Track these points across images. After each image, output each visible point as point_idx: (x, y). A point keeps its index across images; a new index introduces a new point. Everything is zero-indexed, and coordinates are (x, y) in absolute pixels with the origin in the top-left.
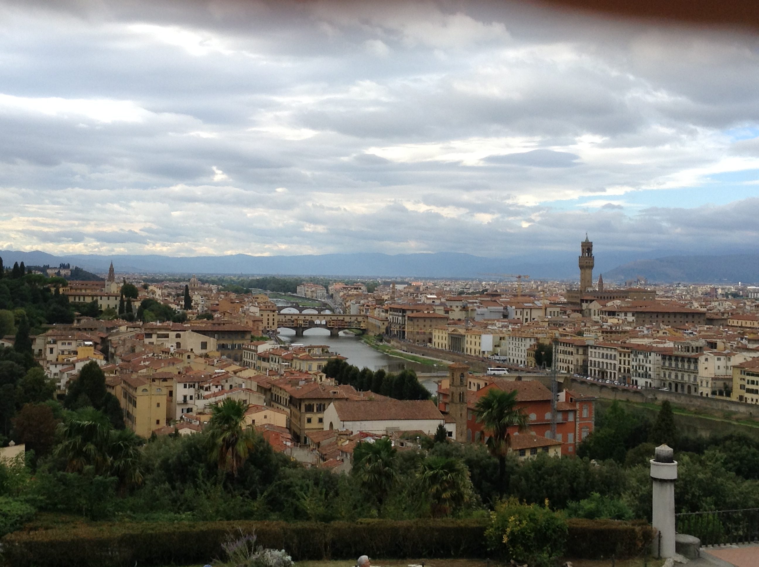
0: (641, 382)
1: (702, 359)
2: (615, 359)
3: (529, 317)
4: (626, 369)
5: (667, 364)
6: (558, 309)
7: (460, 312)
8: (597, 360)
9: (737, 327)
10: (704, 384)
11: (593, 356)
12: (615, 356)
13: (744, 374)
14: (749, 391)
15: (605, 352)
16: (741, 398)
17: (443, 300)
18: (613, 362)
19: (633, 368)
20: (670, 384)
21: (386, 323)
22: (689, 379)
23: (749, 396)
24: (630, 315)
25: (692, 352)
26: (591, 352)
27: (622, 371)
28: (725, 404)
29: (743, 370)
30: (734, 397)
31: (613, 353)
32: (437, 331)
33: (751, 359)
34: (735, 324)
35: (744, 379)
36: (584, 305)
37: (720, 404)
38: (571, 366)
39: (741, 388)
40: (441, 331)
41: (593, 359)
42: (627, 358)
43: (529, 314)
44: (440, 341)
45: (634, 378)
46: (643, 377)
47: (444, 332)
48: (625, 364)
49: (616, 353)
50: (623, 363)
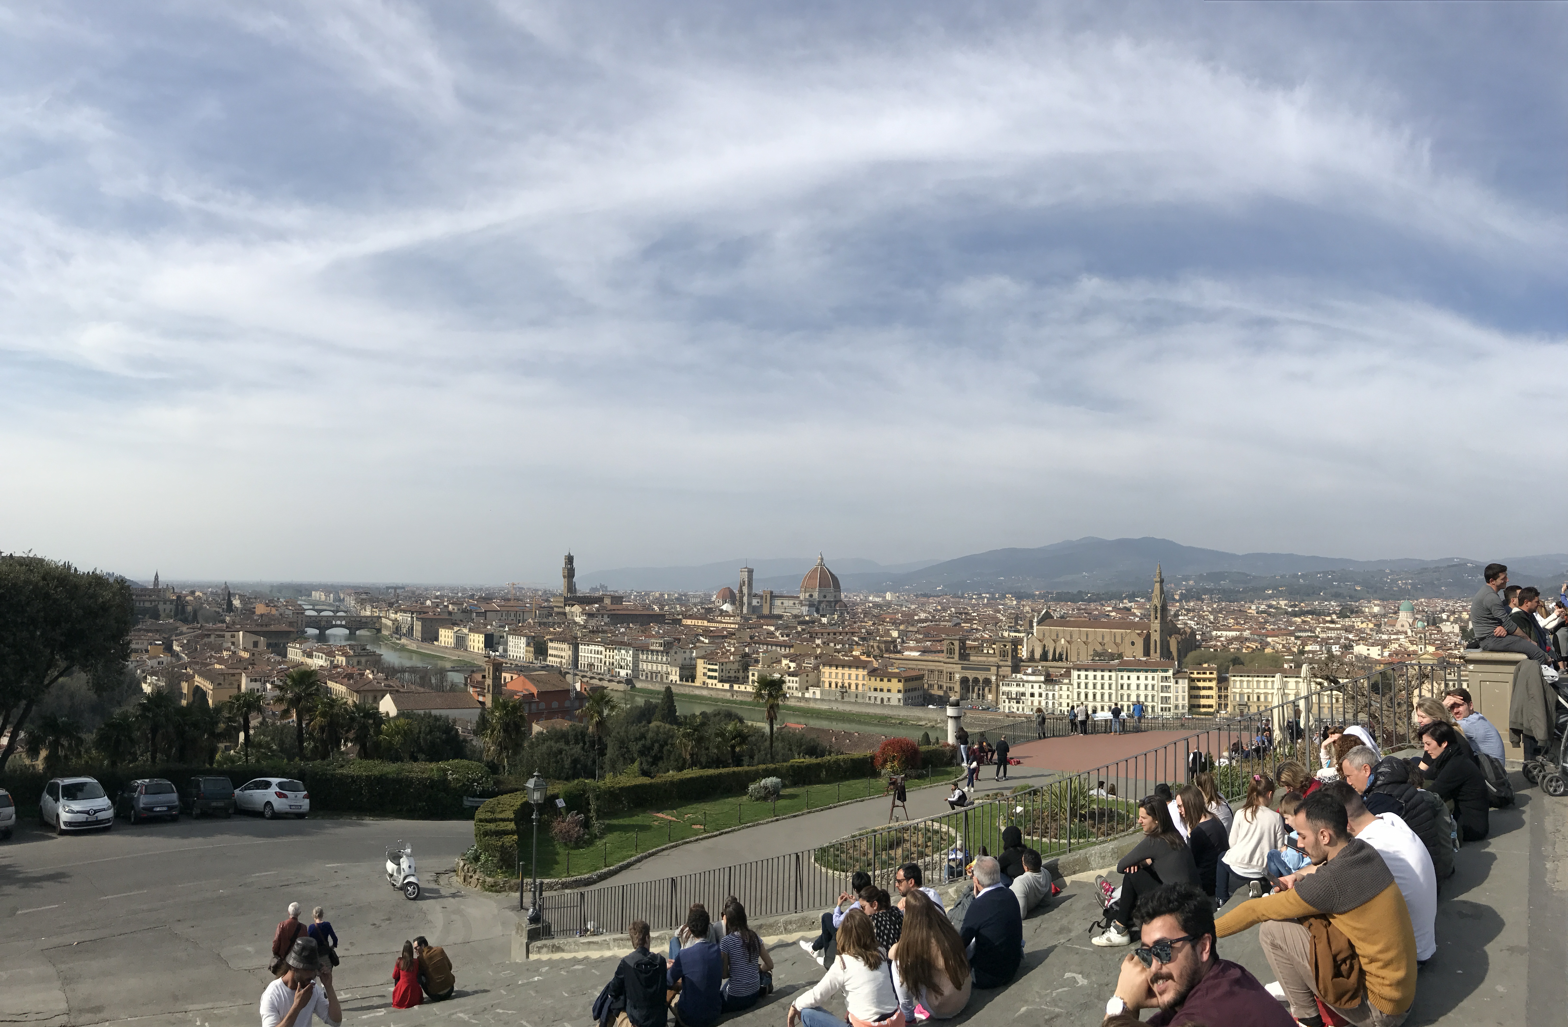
0: (623, 673)
1: (672, 652)
2: (601, 654)
3: (521, 618)
4: (611, 662)
5: (645, 657)
6: (547, 612)
7: (462, 614)
8: (586, 655)
9: (691, 625)
10: (674, 673)
11: (583, 652)
12: (601, 652)
13: (706, 664)
14: (710, 677)
15: (593, 647)
16: (704, 683)
17: (446, 604)
18: (599, 656)
19: (616, 662)
20: (647, 674)
21: (396, 623)
22: (662, 669)
23: (710, 681)
24: (606, 616)
25: (665, 646)
27: (607, 664)
28: (691, 689)
29: (705, 660)
30: (698, 683)
31: (601, 648)
32: (443, 630)
33: (709, 652)
34: (689, 623)
35: (705, 668)
36: (567, 609)
37: (687, 689)
38: (564, 661)
39: (703, 675)
40: (447, 631)
41: (583, 654)
42: (611, 653)
43: (521, 616)
44: (447, 639)
45: (617, 670)
46: (624, 669)
47: (450, 631)
49: (603, 649)
50: (608, 657)
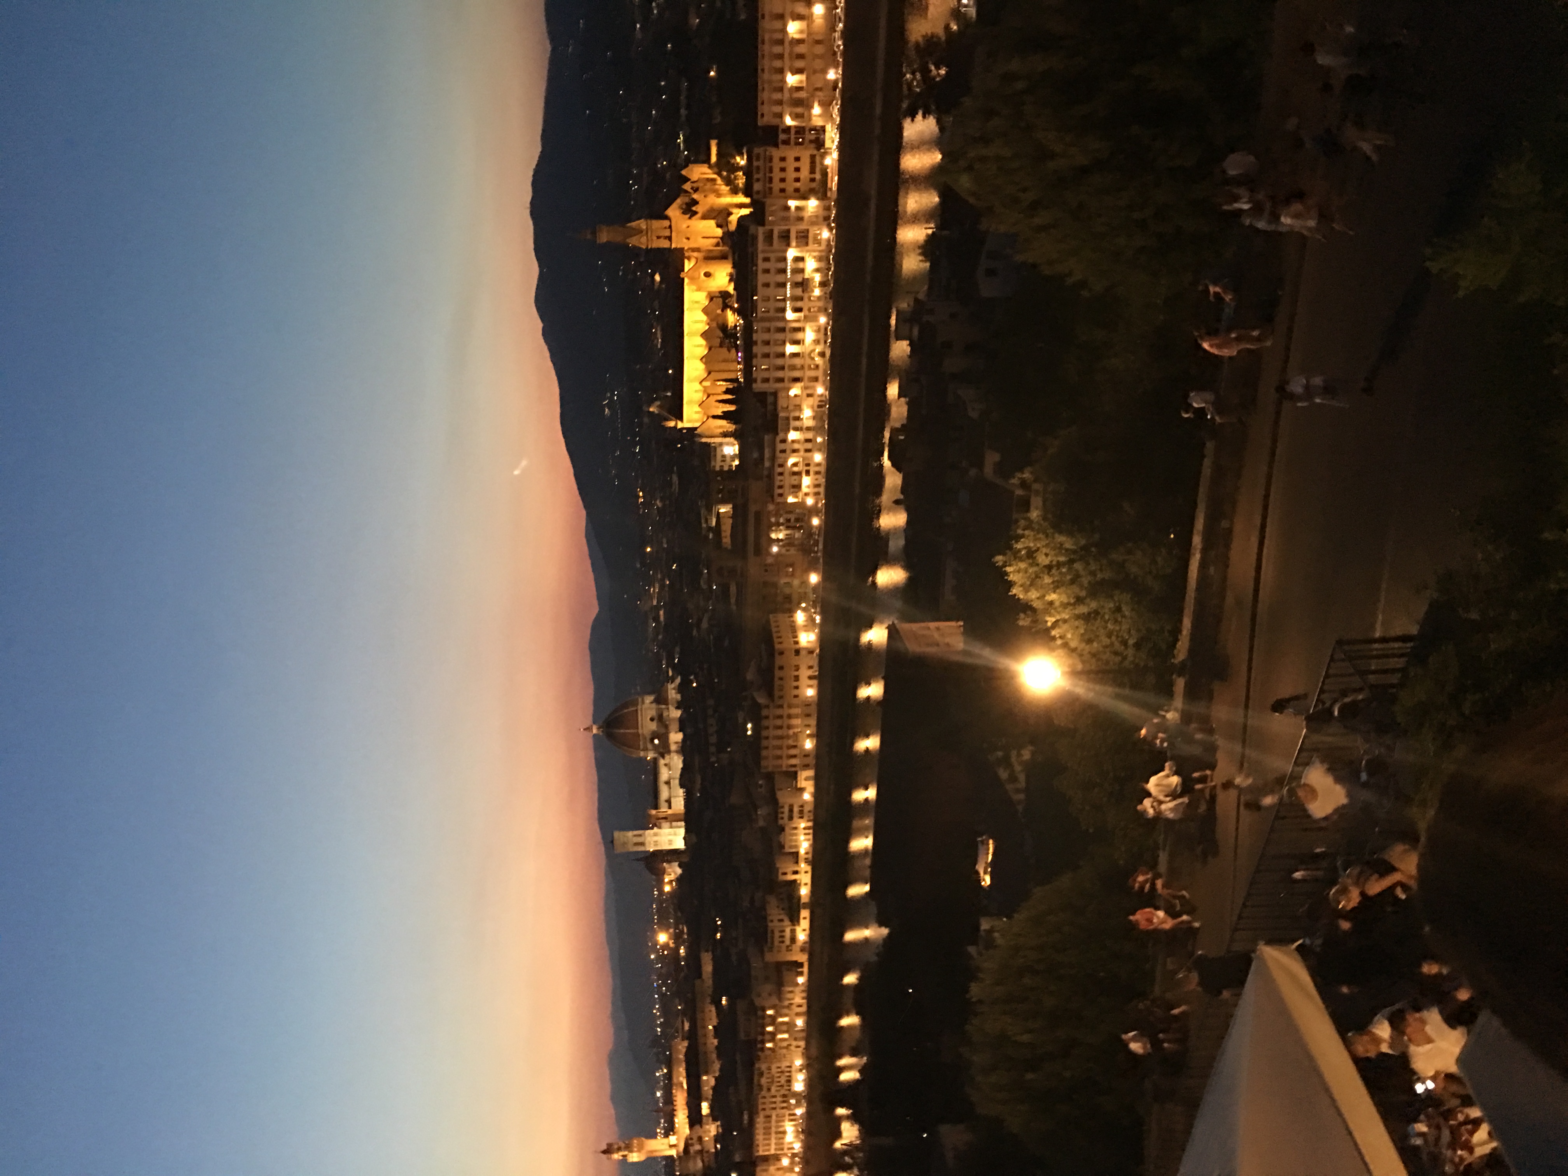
1: (758, 1002)
2: (769, 1117)
4: (781, 1099)
10: (789, 996)
11: (767, 1148)
16: (802, 950)
18: (774, 1117)
19: (779, 1090)
23: (800, 940)
26: (764, 1151)
28: (813, 968)
31: (760, 1120)
39: (791, 950)
41: (773, 1147)
46: (790, 1076)
48: (775, 1103)
49: (762, 1114)
50: (774, 1106)
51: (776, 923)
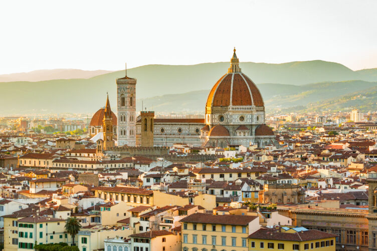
9: (28, 167)
13: (17, 226)
29: (15, 220)
34: (28, 164)
35: (17, 232)
51: (39, 230)
